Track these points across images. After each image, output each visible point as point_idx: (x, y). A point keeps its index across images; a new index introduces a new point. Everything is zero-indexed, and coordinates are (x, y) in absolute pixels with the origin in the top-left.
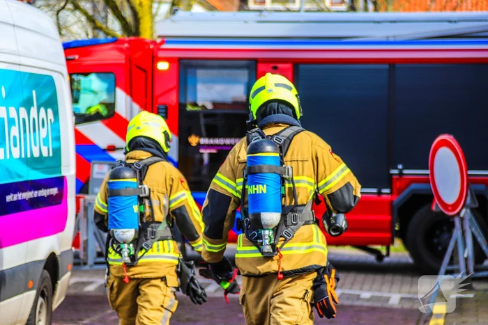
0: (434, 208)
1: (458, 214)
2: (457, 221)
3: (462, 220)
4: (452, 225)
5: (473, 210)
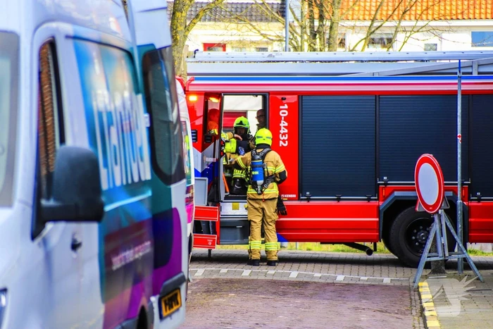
0: (417, 209)
1: (437, 212)
2: (436, 217)
3: (440, 216)
4: (433, 220)
5: (445, 210)
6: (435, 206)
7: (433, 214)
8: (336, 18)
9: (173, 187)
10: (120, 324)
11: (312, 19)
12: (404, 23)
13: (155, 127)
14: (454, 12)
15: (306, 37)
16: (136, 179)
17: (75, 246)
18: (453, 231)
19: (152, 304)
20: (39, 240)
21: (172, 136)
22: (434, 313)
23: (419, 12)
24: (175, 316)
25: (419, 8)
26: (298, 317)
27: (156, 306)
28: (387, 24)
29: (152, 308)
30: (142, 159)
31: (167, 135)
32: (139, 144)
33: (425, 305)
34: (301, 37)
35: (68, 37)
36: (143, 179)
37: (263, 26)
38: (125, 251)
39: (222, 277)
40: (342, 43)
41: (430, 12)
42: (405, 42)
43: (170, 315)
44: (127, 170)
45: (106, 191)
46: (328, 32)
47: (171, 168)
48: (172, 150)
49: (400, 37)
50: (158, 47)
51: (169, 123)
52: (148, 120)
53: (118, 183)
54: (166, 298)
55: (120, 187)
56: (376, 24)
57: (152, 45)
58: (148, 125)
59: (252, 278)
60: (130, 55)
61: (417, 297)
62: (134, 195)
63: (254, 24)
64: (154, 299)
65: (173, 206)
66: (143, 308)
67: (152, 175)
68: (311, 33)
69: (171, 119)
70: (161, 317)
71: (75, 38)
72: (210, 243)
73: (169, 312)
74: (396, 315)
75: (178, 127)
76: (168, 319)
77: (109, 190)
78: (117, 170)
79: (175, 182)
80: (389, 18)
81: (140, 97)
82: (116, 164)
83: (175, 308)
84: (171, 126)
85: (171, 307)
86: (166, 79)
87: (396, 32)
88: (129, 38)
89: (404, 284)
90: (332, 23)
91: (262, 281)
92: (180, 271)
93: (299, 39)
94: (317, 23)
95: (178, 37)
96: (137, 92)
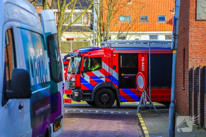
0: (137, 90)
3: (144, 92)
6: (142, 89)
7: (142, 92)
8: (108, 30)
9: (58, 84)
10: (39, 135)
11: (101, 31)
12: (129, 32)
13: (51, 63)
14: (144, 29)
15: (99, 36)
16: (45, 81)
17: (20, 107)
18: (148, 97)
19: (51, 127)
20: (6, 105)
21: (57, 66)
22: (144, 124)
23: (133, 29)
24: (59, 130)
25: (133, 28)
26: (100, 126)
27: (52, 127)
28: (124, 32)
29: (51, 128)
30: (47, 74)
31: (56, 65)
32: (46, 69)
33: (141, 121)
34: (97, 36)
35: (18, 27)
36: (47, 81)
37: (85, 33)
38: (41, 108)
39: (74, 113)
40: (110, 38)
41: (137, 29)
42: (130, 38)
43: (57, 130)
44: (41, 78)
45: (33, 86)
46: (106, 35)
47: (57, 77)
48: (58, 71)
49: (128, 36)
50: (52, 33)
51: (57, 62)
52: (49, 60)
53: (38, 83)
54: (56, 124)
55: (39, 84)
56: (121, 32)
57: (50, 33)
58: (49, 62)
59: (83, 113)
60: (42, 36)
61: (137, 119)
62: (44, 87)
63: (83, 32)
64: (51, 125)
65: (58, 91)
66: (47, 129)
67: (50, 80)
68: (100, 35)
69: (57, 60)
70: (54, 131)
71: (21, 28)
72: (70, 102)
73: (57, 129)
74: (132, 125)
75: (60, 63)
76: (57, 131)
77: (34, 86)
78: (37, 78)
79: (59, 82)
80: (125, 31)
81: (46, 51)
82: (37, 76)
83: (59, 127)
84: (57, 63)
85: (58, 127)
86: (55, 46)
87: (127, 35)
88: (42, 30)
89: (133, 114)
90: (107, 32)
91: (87, 114)
92: (61, 114)
93: (97, 37)
94: (102, 32)
95: (59, 35)
96: (45, 50)
